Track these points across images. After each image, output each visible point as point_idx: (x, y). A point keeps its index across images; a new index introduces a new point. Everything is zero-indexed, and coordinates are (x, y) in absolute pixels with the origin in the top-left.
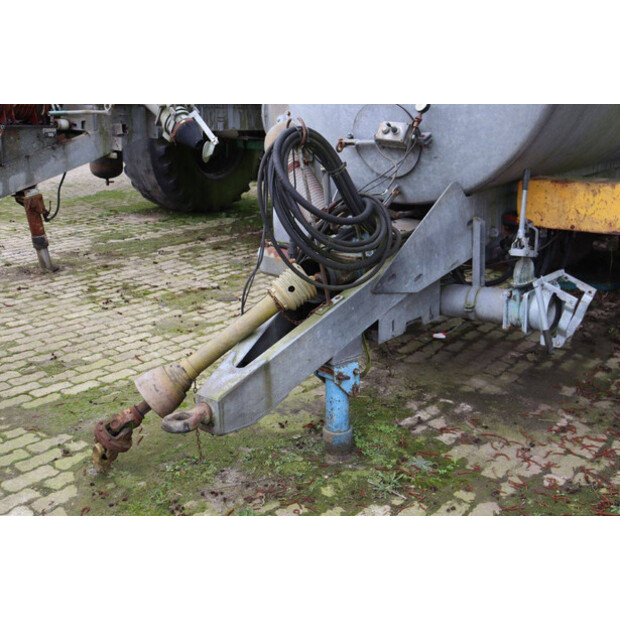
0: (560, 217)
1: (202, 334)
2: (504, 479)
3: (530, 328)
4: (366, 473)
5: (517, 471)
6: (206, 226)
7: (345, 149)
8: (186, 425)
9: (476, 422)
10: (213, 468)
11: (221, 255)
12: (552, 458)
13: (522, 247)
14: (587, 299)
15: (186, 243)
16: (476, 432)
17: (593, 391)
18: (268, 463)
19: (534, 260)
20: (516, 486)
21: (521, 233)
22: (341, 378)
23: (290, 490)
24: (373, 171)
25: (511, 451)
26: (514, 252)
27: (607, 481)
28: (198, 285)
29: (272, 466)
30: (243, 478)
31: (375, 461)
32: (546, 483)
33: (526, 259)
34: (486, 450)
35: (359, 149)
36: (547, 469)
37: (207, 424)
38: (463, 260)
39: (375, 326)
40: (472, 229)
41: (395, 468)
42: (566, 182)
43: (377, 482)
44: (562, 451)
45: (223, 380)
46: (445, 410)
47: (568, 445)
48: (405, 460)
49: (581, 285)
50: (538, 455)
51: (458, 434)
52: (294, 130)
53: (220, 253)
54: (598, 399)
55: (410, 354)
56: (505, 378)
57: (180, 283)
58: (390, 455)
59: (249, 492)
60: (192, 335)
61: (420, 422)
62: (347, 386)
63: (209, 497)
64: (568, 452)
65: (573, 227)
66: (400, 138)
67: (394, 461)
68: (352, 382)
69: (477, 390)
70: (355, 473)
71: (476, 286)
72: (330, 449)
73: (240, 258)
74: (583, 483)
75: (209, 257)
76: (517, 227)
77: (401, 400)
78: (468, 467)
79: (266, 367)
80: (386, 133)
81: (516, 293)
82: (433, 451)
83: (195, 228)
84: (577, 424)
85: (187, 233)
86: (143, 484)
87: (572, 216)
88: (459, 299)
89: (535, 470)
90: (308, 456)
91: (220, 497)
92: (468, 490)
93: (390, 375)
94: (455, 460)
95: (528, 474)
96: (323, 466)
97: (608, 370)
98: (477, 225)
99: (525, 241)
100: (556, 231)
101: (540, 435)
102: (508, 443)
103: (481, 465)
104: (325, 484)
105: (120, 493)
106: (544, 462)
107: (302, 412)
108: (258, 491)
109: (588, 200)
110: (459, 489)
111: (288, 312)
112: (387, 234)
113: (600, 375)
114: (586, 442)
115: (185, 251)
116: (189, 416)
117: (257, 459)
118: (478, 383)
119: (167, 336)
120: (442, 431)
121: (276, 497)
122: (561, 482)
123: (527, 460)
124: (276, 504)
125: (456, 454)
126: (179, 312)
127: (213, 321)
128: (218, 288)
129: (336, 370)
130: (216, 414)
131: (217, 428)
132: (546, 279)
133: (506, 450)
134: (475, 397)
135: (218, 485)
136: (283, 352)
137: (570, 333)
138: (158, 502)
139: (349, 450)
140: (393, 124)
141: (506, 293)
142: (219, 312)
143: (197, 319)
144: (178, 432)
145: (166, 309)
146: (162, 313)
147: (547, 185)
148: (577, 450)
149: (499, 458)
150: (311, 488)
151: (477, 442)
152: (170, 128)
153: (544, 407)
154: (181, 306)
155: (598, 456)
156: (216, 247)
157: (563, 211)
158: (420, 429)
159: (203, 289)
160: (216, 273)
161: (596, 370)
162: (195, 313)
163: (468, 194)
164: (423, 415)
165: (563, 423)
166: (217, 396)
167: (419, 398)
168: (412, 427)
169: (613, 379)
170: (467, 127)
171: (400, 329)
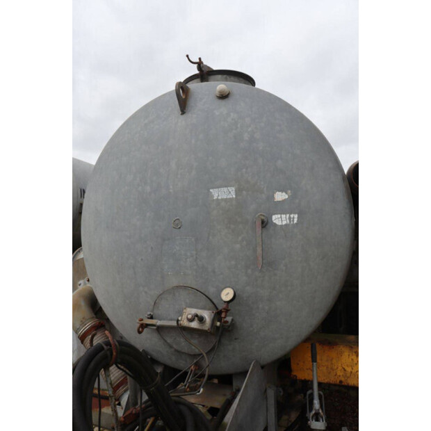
0: (330, 373)
7: (145, 330)
13: (319, 419)
21: (317, 404)
24: (171, 347)
35: (160, 329)
40: (266, 398)
65: (341, 382)
66: (207, 326)
80: (191, 320)
87: (339, 373)
109: (352, 360)
140: (200, 313)
157: (332, 369)
170: (267, 313)
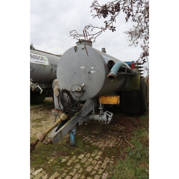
0: (106, 102)
1: (42, 127)
2: (102, 147)
3: (103, 121)
4: (79, 149)
5: (104, 146)
6: (37, 106)
8: (48, 143)
9: (96, 139)
10: (50, 151)
11: (42, 112)
12: (109, 143)
13: (101, 107)
14: (112, 115)
15: (34, 110)
16: (96, 140)
17: (113, 131)
18: (61, 149)
19: (103, 109)
20: (104, 148)
21: (101, 105)
22: (73, 132)
23: (66, 154)
24: (75, 96)
25: (102, 143)
26: (100, 108)
27: (118, 145)
28: (39, 118)
29: (62, 150)
30: (57, 152)
31: (80, 147)
32: (109, 147)
33: (102, 109)
34: (98, 143)
35: (72, 92)
36: (109, 145)
37: (51, 143)
38: (91, 110)
39: (78, 123)
40: (92, 105)
41: (84, 148)
42: (106, 96)
43: (81, 150)
44: (110, 141)
45: (53, 134)
46: (90, 137)
47: (111, 140)
48: (85, 146)
49: (111, 113)
50: (107, 142)
51: (93, 141)
52: (64, 90)
53: (41, 112)
54: (114, 132)
55: (82, 128)
56: (99, 131)
57: (35, 118)
58: (82, 146)
59: (59, 155)
60: (40, 127)
61: (86, 139)
62: (74, 134)
63: (51, 157)
64: (111, 141)
65: (108, 104)
66: (80, 90)
67: (83, 147)
68: (75, 133)
69: (95, 133)
70: (77, 149)
71: (94, 115)
72: (71, 146)
73: (46, 112)
74: (114, 146)
75: (39, 112)
76: (100, 104)
77: (82, 136)
78: (96, 146)
79: (61, 131)
80: (77, 89)
81: (101, 115)
82: (89, 144)
83: (35, 107)
84: (112, 137)
85: (34, 108)
86: (38, 156)
87: (108, 102)
88: (91, 117)
89: (107, 145)
90: (68, 147)
91: (53, 156)
92: (97, 150)
93: (79, 132)
94: (93, 145)
95: (105, 146)
96: (71, 149)
97: (115, 127)
98: (93, 104)
99: (101, 106)
100: (106, 104)
101: (106, 139)
102: (101, 141)
103: (98, 145)
104: (72, 152)
105: (34, 158)
106: (108, 144)
107: (65, 140)
108: (60, 154)
110: (95, 150)
111: (63, 121)
112: (80, 107)
113: (114, 128)
114: (114, 139)
115: (35, 111)
116: (48, 141)
117: (58, 149)
118: (94, 132)
119: (35, 128)
120: (90, 141)
121: (64, 155)
122: (111, 146)
123: (105, 144)
124: (64, 156)
125: (93, 144)
126: (36, 123)
127: (43, 124)
128: (43, 118)
129: (72, 131)
130: (53, 140)
131: (53, 143)
132: (105, 112)
133: (101, 143)
134: (94, 134)
135: (52, 154)
136: (64, 128)
137: (110, 121)
138: (42, 158)
139: (75, 146)
140: (79, 88)
141: (99, 115)
142: (44, 123)
143: (40, 124)
144: (47, 144)
145: (34, 123)
146: (33, 124)
147: (104, 97)
148: (113, 141)
149: (101, 144)
150: (70, 153)
151: (96, 142)
152: (34, 89)
153: (106, 135)
154: (36, 122)
155: (116, 141)
156: (41, 110)
158: (86, 141)
159: (40, 119)
160: (42, 115)
161: (113, 127)
162: (39, 123)
163: (91, 99)
164: (86, 138)
165: (110, 137)
166: (53, 137)
167: (85, 135)
168: (85, 141)
169: (116, 129)
171: (82, 123)
